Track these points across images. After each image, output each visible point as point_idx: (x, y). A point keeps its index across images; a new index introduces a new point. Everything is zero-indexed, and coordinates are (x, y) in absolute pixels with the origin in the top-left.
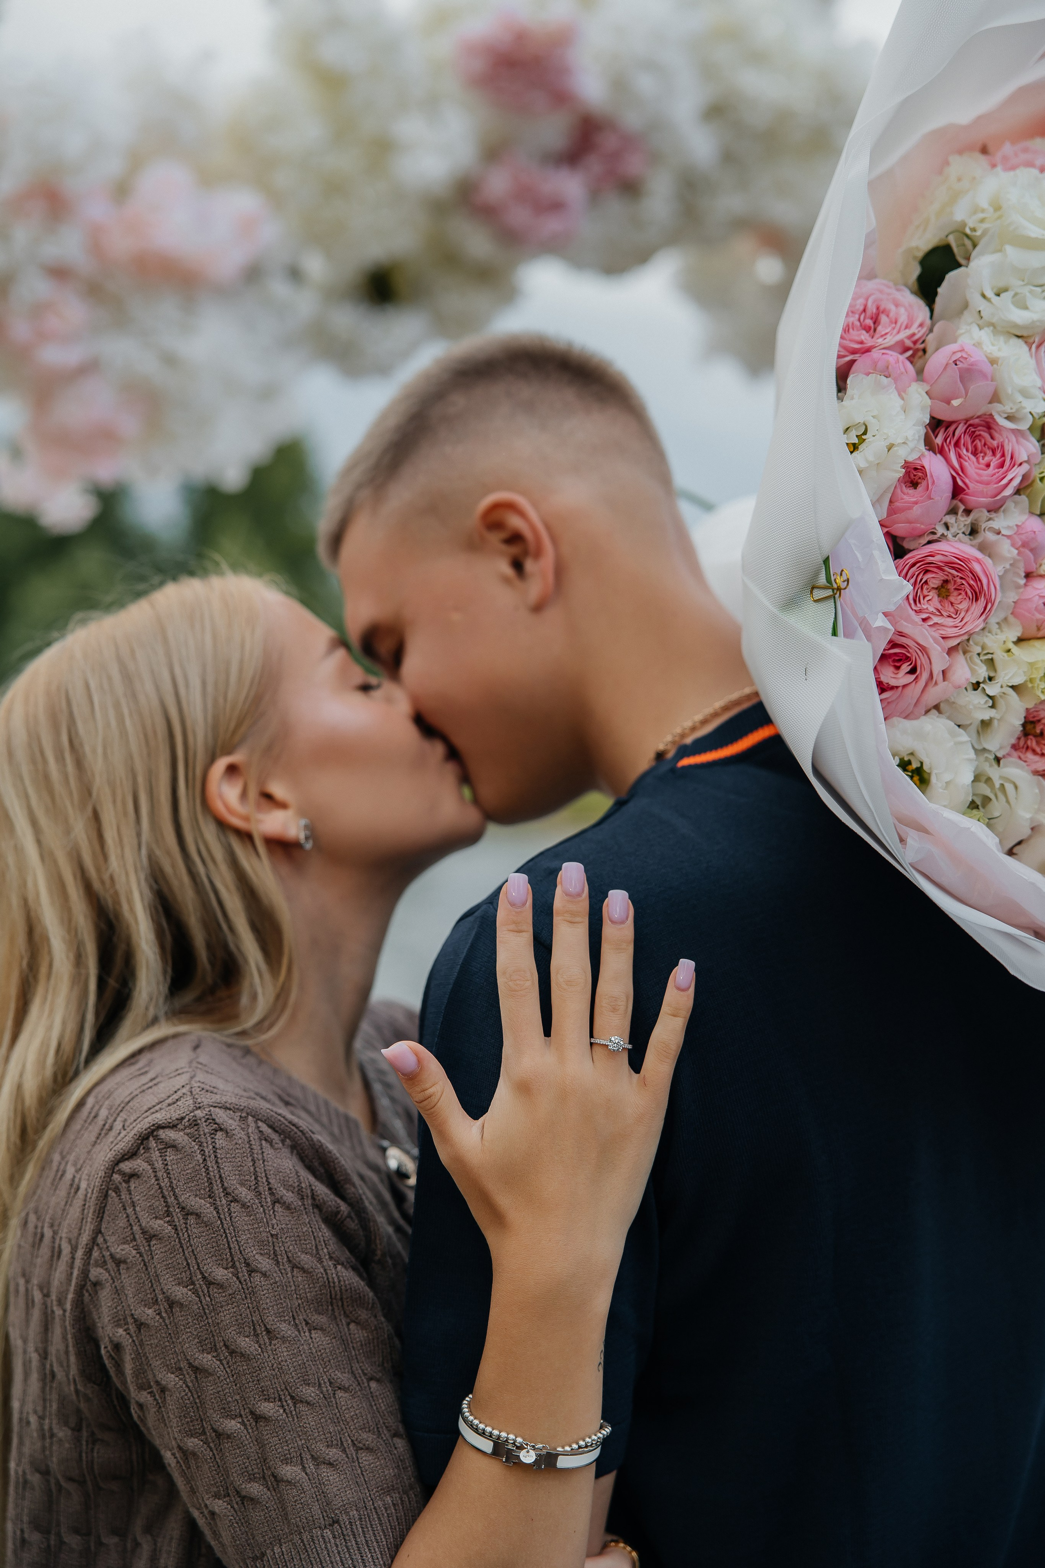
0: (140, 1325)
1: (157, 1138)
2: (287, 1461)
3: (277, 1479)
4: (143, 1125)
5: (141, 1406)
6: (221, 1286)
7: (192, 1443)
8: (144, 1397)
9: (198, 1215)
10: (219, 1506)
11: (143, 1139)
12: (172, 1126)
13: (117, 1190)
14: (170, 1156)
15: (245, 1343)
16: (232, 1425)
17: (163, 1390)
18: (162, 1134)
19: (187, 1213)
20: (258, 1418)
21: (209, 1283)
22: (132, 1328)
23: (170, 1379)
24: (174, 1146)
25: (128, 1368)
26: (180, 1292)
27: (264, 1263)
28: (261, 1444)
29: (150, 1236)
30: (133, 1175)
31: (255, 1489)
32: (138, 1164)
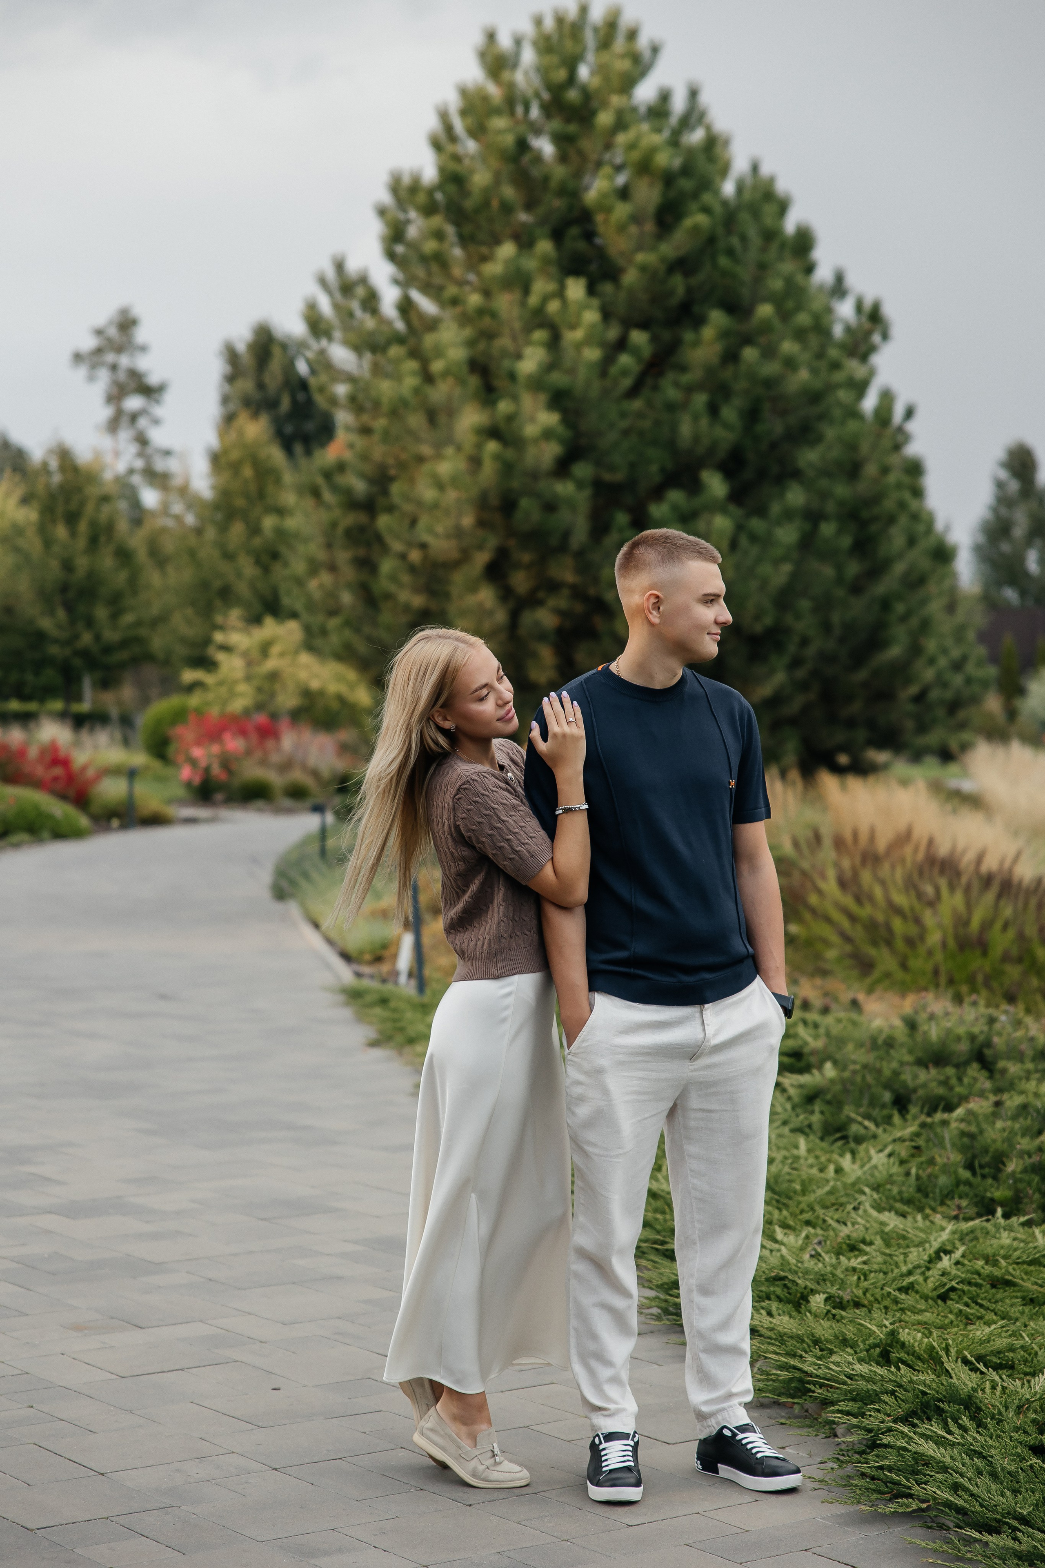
0: (473, 830)
1: (462, 789)
2: (517, 847)
3: (517, 851)
4: (457, 786)
5: (479, 848)
6: (488, 815)
7: (494, 852)
8: (480, 845)
9: (478, 802)
10: (505, 863)
11: (458, 790)
12: (463, 784)
13: (457, 803)
14: (467, 791)
15: (499, 825)
16: (502, 844)
17: (483, 842)
18: (462, 787)
19: (475, 802)
20: (508, 840)
21: (486, 815)
22: (472, 831)
23: (484, 839)
24: (466, 789)
25: (474, 842)
26: (480, 820)
27: (496, 806)
28: (510, 846)
29: (468, 810)
30: (460, 798)
31: (513, 856)
32: (460, 795)
